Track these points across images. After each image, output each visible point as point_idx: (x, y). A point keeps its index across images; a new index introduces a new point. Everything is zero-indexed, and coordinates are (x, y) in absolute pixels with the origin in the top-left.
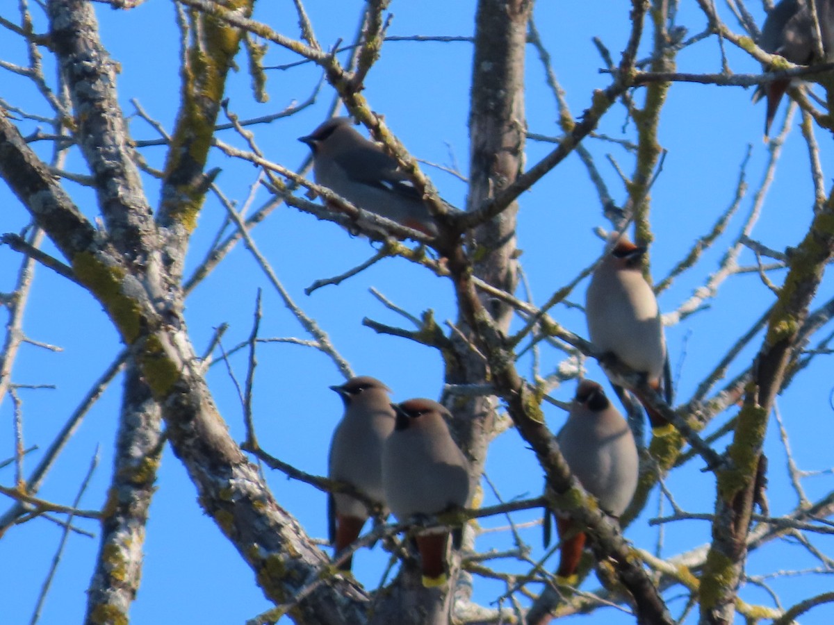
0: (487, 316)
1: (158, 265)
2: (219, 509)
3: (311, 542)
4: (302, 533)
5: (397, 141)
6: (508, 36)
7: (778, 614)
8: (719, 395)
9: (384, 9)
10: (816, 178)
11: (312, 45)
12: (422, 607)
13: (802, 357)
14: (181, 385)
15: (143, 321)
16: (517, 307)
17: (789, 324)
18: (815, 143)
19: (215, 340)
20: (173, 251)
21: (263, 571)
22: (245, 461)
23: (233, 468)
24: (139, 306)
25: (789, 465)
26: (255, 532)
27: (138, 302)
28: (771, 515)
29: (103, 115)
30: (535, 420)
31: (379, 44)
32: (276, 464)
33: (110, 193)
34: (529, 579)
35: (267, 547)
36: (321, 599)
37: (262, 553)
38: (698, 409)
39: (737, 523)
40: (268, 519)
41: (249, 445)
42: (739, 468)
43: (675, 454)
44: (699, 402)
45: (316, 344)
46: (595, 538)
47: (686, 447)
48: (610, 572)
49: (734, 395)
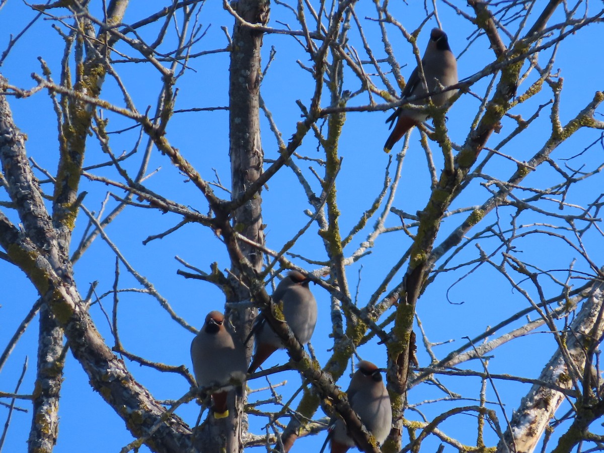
0: (247, 261)
1: (56, 249)
2: (102, 387)
3: (157, 402)
4: (151, 397)
5: (187, 163)
6: (248, 102)
7: (425, 425)
8: (383, 301)
9: (173, 84)
10: (432, 170)
11: (133, 111)
12: (223, 435)
13: (431, 275)
14: (76, 316)
15: (50, 281)
16: (266, 253)
17: (422, 255)
18: (430, 150)
19: (91, 290)
20: (63, 241)
21: (130, 421)
22: (115, 358)
23: (109, 363)
24: (48, 273)
25: (424, 340)
26: (124, 399)
27: (46, 271)
28: (420, 366)
29: (19, 164)
30: (279, 320)
31: (172, 106)
32: (132, 358)
33: (26, 209)
34: (282, 414)
35: (132, 407)
36: (164, 434)
37: (129, 410)
38: (373, 310)
39: (401, 372)
40: (131, 390)
41: (117, 348)
42: (399, 340)
43: (361, 337)
44: (373, 306)
45: (147, 291)
46: (319, 386)
47: (368, 331)
48: (329, 406)
49: (392, 300)
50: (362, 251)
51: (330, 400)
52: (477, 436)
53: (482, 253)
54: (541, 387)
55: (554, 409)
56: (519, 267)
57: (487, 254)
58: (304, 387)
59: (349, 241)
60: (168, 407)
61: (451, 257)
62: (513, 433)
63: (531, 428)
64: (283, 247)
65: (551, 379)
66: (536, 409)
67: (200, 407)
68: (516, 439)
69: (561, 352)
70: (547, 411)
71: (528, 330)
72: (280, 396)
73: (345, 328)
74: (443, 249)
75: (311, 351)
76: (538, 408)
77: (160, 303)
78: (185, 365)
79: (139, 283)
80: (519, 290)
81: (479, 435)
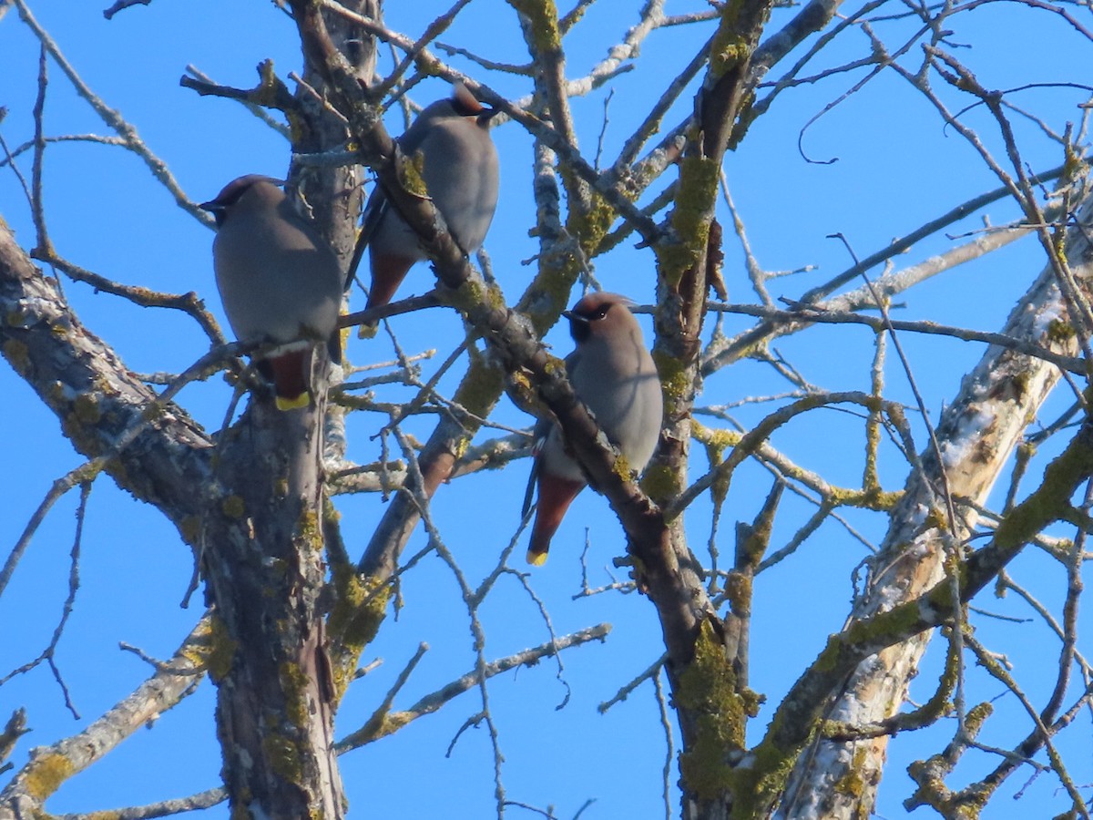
0: (342, 61)
2: (8, 339)
3: (131, 375)
4: (118, 364)
8: (652, 154)
12: (283, 450)
17: (738, 48)
21: (70, 416)
22: (38, 273)
23: (23, 285)
25: (748, 264)
26: (57, 366)
28: (731, 300)
30: (415, 194)
32: (77, 276)
34: (415, 408)
35: (75, 386)
36: (148, 447)
37: (68, 393)
38: (627, 175)
39: (687, 313)
40: (73, 348)
41: (41, 252)
42: (684, 240)
43: (600, 234)
44: (628, 165)
45: (122, 141)
46: (503, 344)
47: (617, 222)
48: (524, 386)
49: (672, 154)
50: (610, 66)
51: (524, 374)
52: (864, 465)
53: (876, 47)
54: (1008, 352)
55: (1036, 402)
56: (960, 78)
57: (889, 49)
58: (468, 344)
59: (578, 19)
60: (160, 389)
61: (808, 57)
62: (942, 455)
63: (982, 444)
64: (426, 29)
65: (1030, 332)
66: (994, 400)
67: (233, 388)
68: (948, 467)
69: (1054, 272)
70: (1021, 406)
71: (986, 249)
72: (417, 366)
73: (563, 215)
74: (789, 39)
75: (483, 261)
76: (999, 398)
77: (151, 169)
78: (196, 293)
79: (104, 124)
80: (959, 129)
81: (869, 463)
